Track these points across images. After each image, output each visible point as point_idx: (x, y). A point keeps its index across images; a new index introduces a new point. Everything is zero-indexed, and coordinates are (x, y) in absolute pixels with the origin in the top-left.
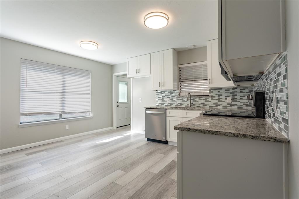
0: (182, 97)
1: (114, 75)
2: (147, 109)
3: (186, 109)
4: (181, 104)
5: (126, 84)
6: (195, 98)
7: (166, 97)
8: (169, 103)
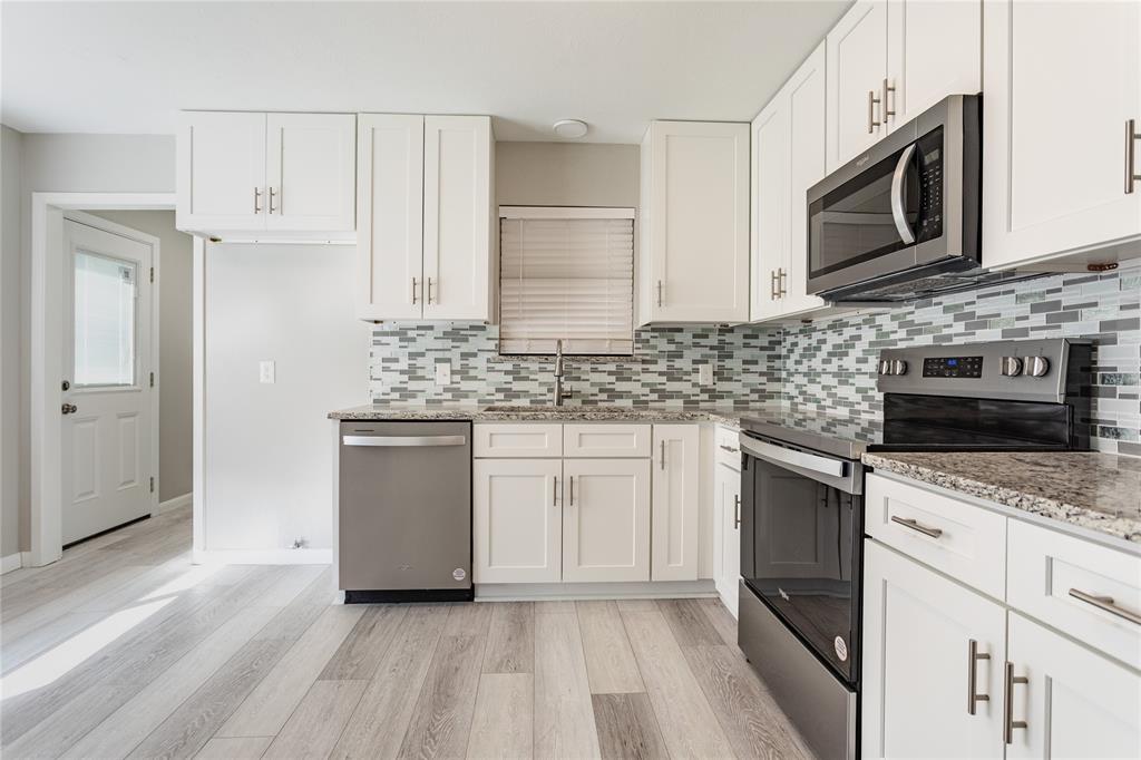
0: (516, 361)
1: (40, 201)
2: (348, 422)
3: (535, 413)
4: (510, 394)
5: (127, 274)
6: (574, 366)
7: (431, 356)
8: (446, 390)
